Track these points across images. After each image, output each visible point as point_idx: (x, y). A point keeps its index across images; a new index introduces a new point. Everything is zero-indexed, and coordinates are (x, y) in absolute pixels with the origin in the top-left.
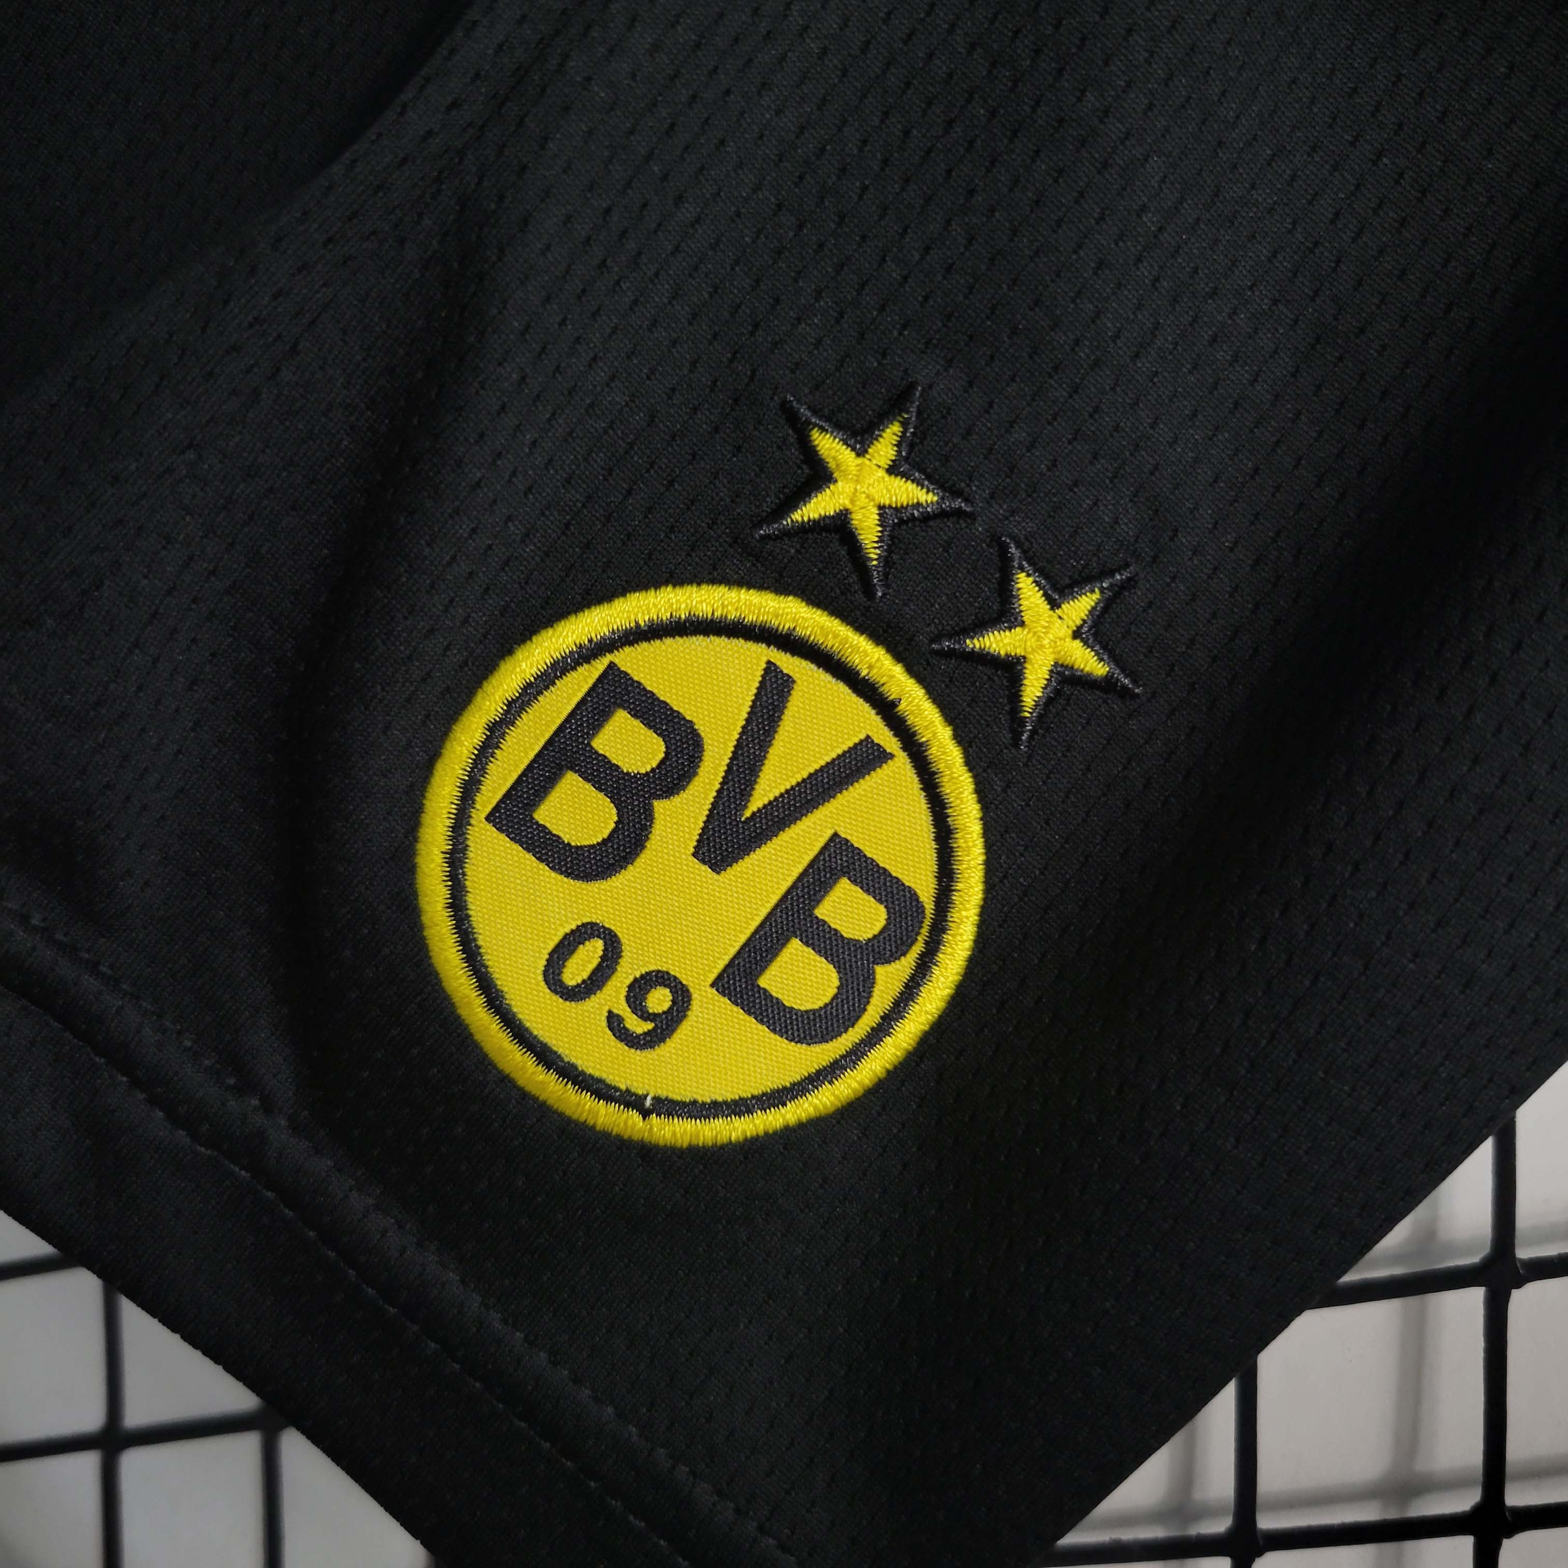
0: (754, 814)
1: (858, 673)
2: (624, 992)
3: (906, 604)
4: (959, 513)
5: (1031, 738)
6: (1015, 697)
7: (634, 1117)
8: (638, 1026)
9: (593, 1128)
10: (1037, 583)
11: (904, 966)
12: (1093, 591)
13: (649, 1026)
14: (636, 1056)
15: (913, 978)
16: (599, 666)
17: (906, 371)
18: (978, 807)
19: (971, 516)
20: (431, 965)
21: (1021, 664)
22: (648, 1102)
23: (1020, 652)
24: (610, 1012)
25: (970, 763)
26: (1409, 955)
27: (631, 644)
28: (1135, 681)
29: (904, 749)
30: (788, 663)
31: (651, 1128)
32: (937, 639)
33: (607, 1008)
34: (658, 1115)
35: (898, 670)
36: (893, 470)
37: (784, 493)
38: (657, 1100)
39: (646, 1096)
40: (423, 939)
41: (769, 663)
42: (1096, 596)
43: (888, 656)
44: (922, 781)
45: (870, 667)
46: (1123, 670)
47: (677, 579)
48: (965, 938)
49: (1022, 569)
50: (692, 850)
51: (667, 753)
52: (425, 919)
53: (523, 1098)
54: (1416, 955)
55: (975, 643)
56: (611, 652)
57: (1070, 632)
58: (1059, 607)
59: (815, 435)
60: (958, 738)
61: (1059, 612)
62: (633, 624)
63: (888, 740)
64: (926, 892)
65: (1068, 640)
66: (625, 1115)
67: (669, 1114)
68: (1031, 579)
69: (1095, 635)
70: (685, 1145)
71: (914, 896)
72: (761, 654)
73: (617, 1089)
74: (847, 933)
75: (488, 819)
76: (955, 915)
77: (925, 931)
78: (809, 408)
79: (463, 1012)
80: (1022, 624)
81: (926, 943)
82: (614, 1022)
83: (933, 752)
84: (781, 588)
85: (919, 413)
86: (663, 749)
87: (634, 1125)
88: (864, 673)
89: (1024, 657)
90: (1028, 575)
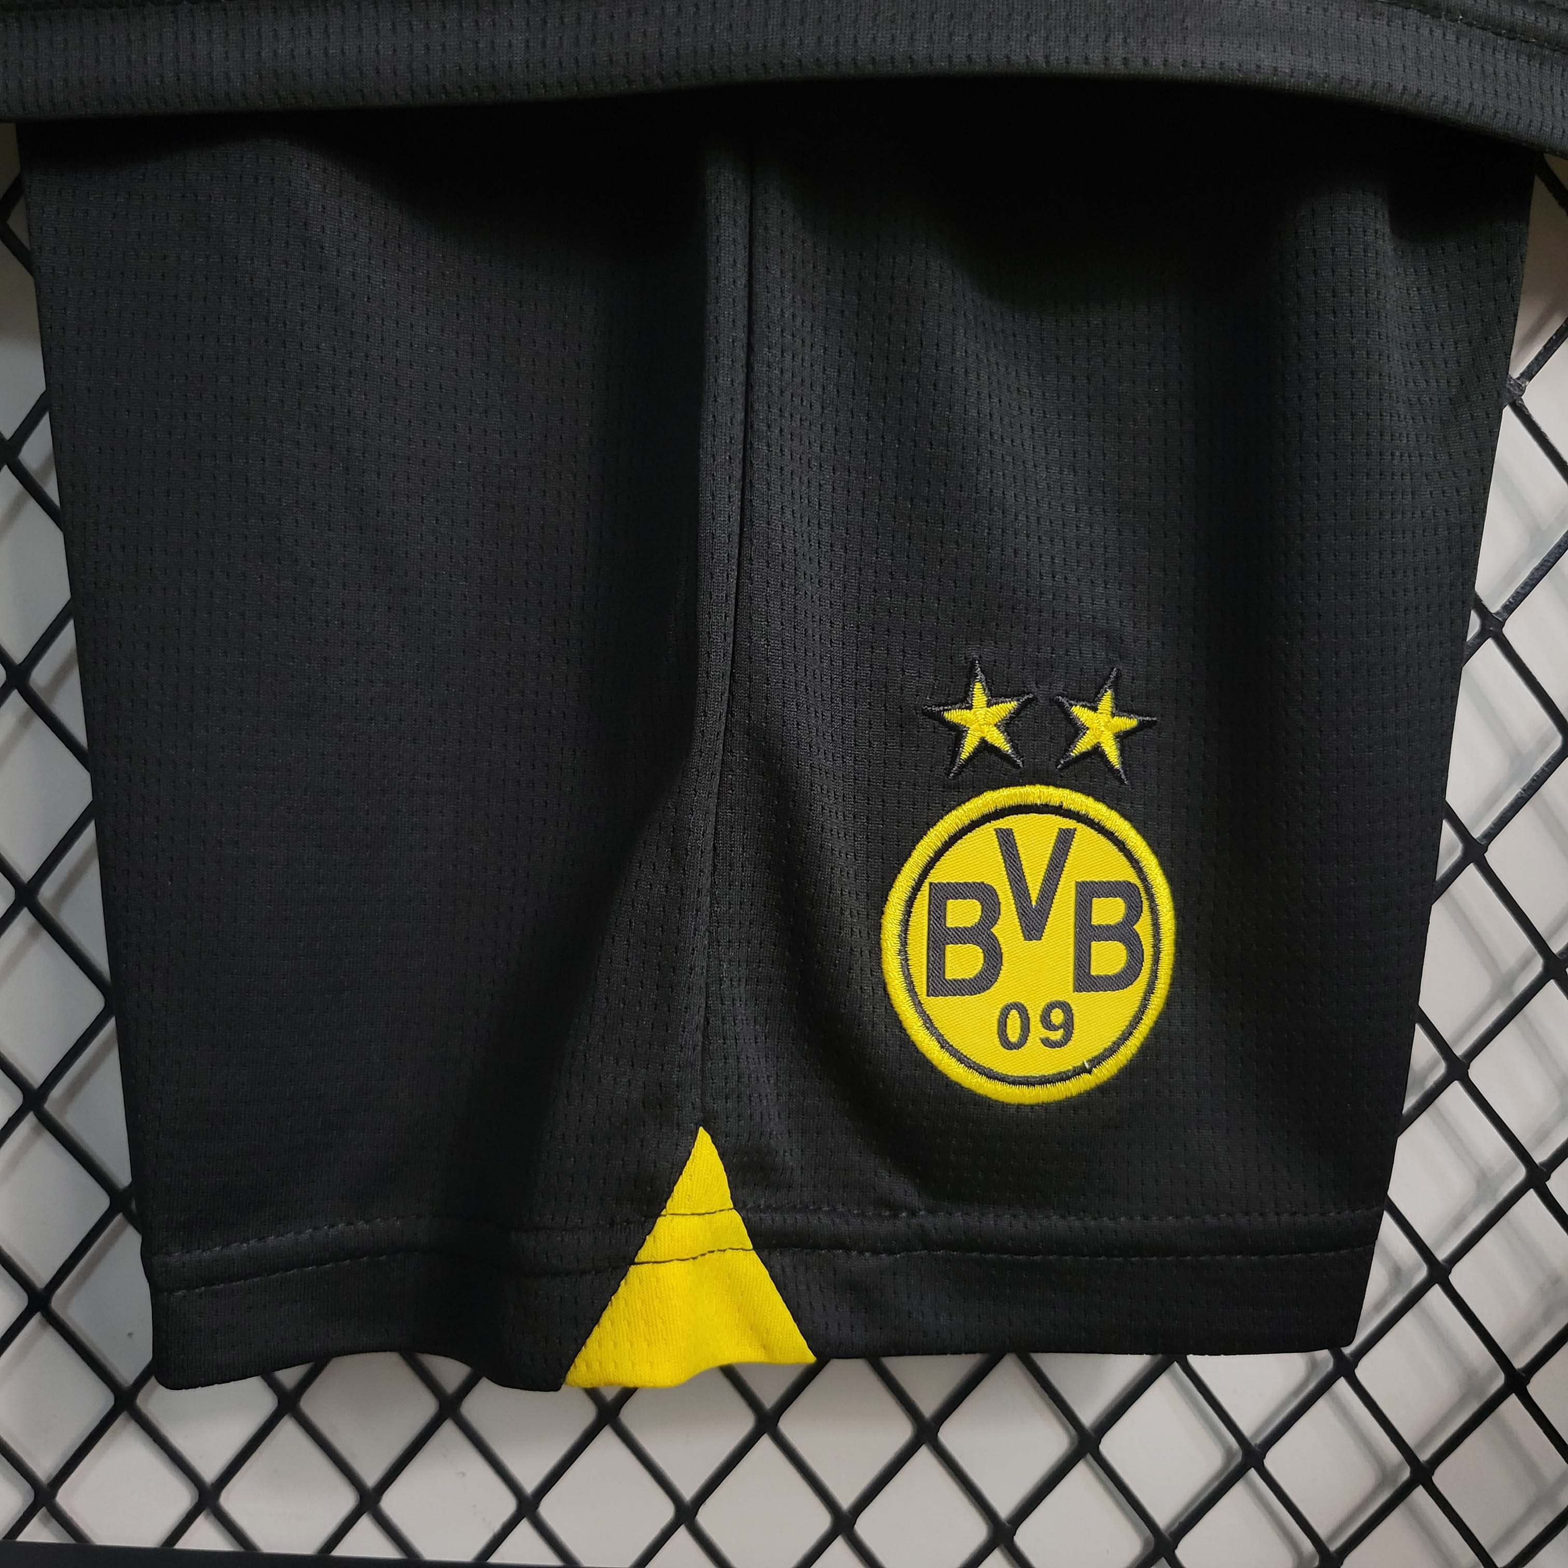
0: (1036, 901)
1: (1036, 805)
2: (1040, 1025)
3: (1034, 759)
4: (1029, 701)
5: (1126, 775)
6: (1107, 762)
7: (1085, 1076)
8: (1057, 1035)
9: (1072, 1097)
10: (1083, 706)
11: (1146, 916)
12: (1106, 691)
13: (1062, 1031)
14: (1065, 1049)
15: (1153, 920)
16: (925, 888)
17: (965, 658)
18: (1126, 822)
19: (1035, 699)
20: (952, 1081)
21: (1099, 747)
22: (1087, 1066)
23: (1095, 741)
24: (1040, 1039)
25: (1111, 807)
26: (1367, 750)
27: (932, 868)
28: (1151, 716)
29: (1079, 822)
30: (1002, 823)
31: (1097, 1076)
32: (1058, 763)
33: (1038, 1038)
34: (1095, 1067)
35: (1052, 789)
36: (989, 704)
37: (950, 751)
38: (1089, 1061)
39: (1084, 1064)
40: (940, 1072)
41: (995, 830)
42: (1109, 692)
43: (1043, 787)
44: (1096, 830)
45: (1039, 797)
46: (1142, 715)
47: (931, 824)
48: (1161, 884)
49: (1071, 705)
50: (1023, 938)
51: (981, 903)
52: (935, 1062)
53: (1032, 1109)
54: (1369, 748)
55: (1075, 753)
56: (926, 878)
57: (1109, 716)
58: (1097, 709)
59: (946, 715)
60: (1098, 799)
61: (1099, 711)
62: (928, 858)
63: (1070, 824)
64: (1134, 879)
65: (1111, 720)
66: (1081, 1080)
67: (1099, 1063)
68: (1078, 707)
69: (1121, 710)
70: (1116, 1072)
71: (1129, 884)
72: (989, 828)
73: (1069, 1071)
74: (1112, 922)
75: (928, 995)
76: (1150, 878)
77: (1143, 894)
78: (936, 706)
79: (981, 1091)
80: (1088, 729)
81: (1147, 899)
82: (1047, 1042)
83: (1092, 815)
84: (978, 793)
85: (982, 671)
86: (978, 903)
87: (1088, 1080)
88: (1039, 803)
89: (1099, 743)
90: (1076, 706)
